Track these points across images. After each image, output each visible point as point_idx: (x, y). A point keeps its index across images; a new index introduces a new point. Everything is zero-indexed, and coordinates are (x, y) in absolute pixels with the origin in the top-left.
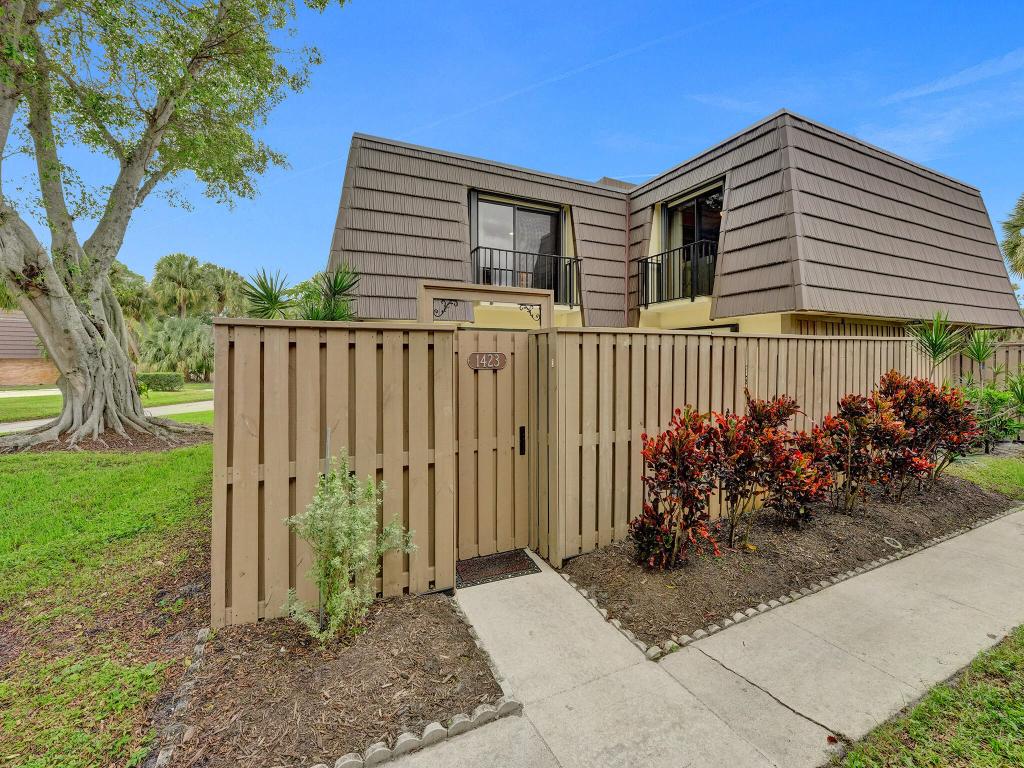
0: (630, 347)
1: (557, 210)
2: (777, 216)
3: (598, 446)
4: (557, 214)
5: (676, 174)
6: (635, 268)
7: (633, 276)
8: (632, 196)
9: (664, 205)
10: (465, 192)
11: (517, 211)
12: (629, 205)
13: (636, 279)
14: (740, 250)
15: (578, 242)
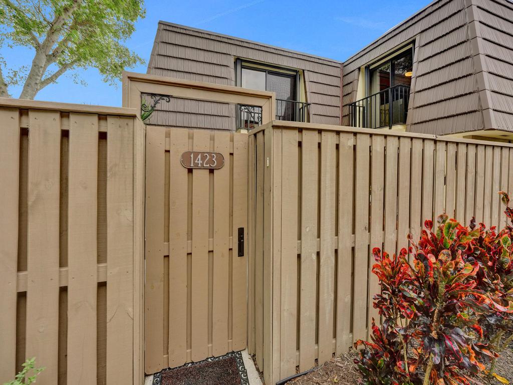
0: (355, 147)
1: (295, 73)
2: (463, 59)
3: (318, 254)
4: (295, 77)
5: (376, 45)
6: (347, 110)
7: (345, 116)
8: (345, 64)
9: (367, 67)
10: (232, 60)
11: (268, 75)
12: (342, 70)
13: (347, 117)
14: (429, 88)
15: (308, 94)
